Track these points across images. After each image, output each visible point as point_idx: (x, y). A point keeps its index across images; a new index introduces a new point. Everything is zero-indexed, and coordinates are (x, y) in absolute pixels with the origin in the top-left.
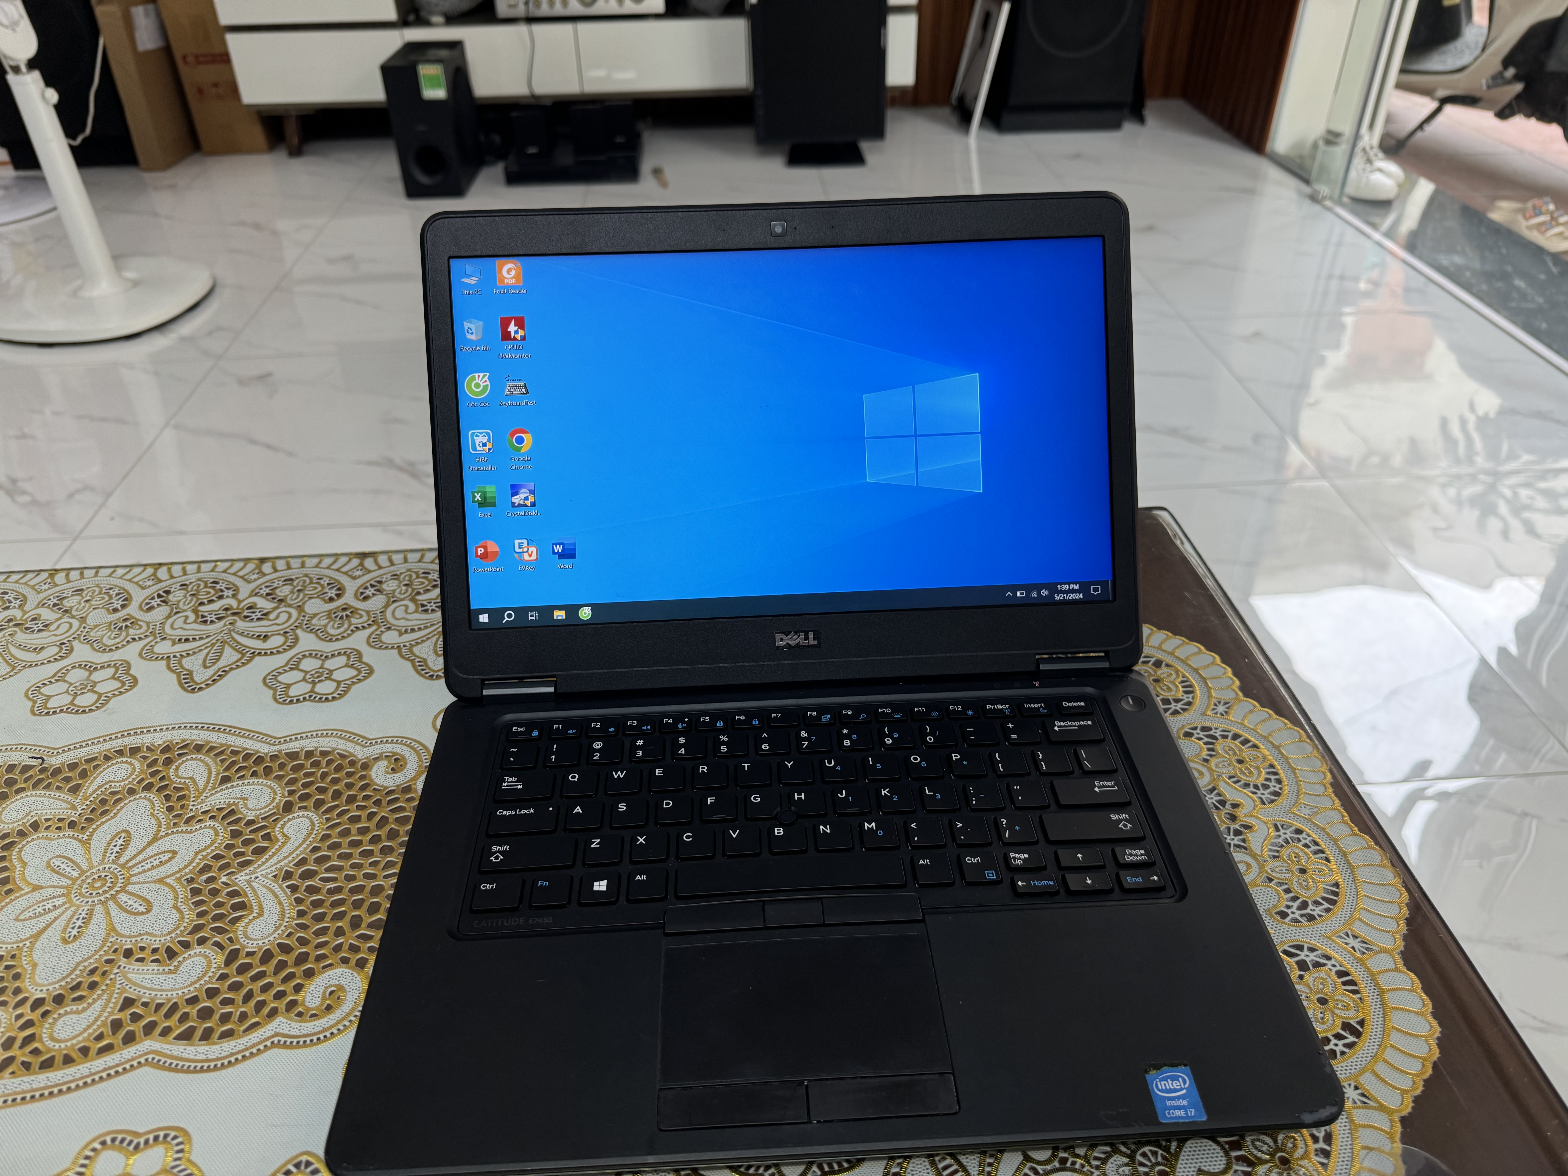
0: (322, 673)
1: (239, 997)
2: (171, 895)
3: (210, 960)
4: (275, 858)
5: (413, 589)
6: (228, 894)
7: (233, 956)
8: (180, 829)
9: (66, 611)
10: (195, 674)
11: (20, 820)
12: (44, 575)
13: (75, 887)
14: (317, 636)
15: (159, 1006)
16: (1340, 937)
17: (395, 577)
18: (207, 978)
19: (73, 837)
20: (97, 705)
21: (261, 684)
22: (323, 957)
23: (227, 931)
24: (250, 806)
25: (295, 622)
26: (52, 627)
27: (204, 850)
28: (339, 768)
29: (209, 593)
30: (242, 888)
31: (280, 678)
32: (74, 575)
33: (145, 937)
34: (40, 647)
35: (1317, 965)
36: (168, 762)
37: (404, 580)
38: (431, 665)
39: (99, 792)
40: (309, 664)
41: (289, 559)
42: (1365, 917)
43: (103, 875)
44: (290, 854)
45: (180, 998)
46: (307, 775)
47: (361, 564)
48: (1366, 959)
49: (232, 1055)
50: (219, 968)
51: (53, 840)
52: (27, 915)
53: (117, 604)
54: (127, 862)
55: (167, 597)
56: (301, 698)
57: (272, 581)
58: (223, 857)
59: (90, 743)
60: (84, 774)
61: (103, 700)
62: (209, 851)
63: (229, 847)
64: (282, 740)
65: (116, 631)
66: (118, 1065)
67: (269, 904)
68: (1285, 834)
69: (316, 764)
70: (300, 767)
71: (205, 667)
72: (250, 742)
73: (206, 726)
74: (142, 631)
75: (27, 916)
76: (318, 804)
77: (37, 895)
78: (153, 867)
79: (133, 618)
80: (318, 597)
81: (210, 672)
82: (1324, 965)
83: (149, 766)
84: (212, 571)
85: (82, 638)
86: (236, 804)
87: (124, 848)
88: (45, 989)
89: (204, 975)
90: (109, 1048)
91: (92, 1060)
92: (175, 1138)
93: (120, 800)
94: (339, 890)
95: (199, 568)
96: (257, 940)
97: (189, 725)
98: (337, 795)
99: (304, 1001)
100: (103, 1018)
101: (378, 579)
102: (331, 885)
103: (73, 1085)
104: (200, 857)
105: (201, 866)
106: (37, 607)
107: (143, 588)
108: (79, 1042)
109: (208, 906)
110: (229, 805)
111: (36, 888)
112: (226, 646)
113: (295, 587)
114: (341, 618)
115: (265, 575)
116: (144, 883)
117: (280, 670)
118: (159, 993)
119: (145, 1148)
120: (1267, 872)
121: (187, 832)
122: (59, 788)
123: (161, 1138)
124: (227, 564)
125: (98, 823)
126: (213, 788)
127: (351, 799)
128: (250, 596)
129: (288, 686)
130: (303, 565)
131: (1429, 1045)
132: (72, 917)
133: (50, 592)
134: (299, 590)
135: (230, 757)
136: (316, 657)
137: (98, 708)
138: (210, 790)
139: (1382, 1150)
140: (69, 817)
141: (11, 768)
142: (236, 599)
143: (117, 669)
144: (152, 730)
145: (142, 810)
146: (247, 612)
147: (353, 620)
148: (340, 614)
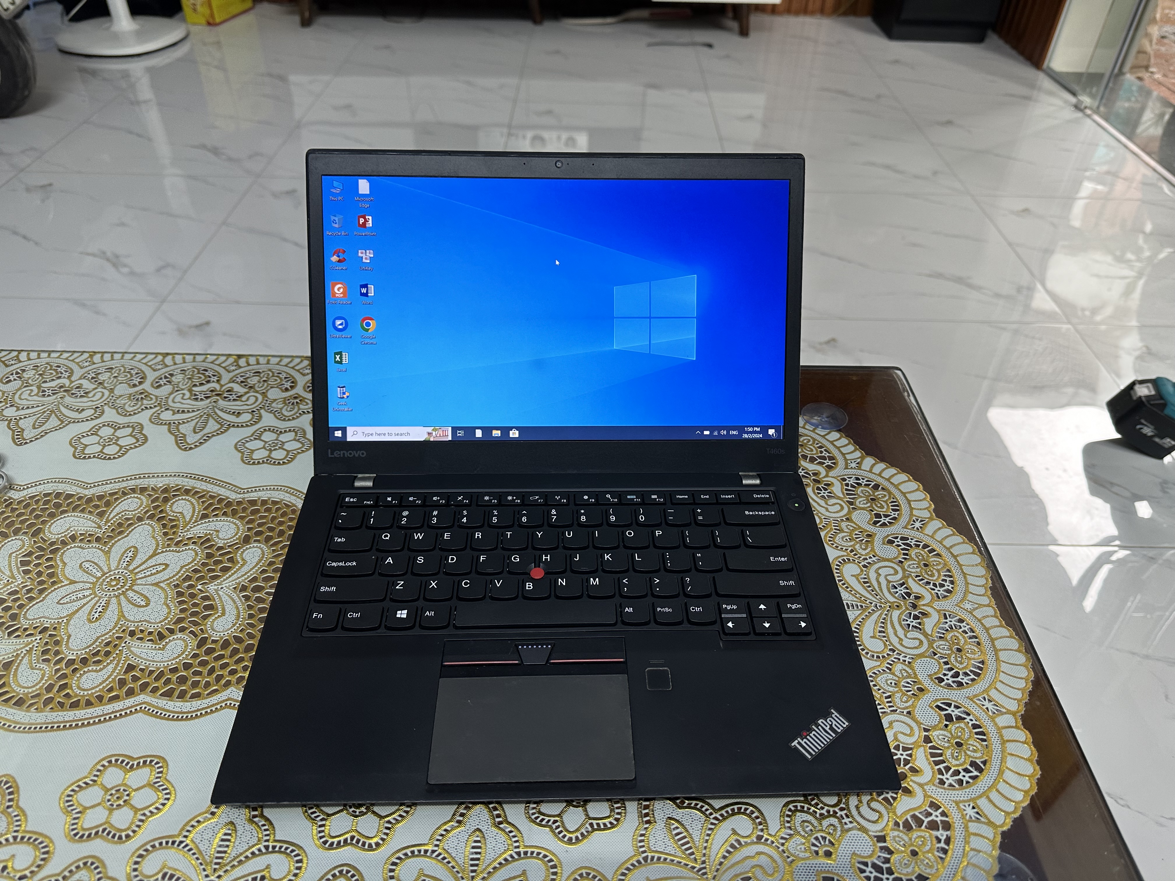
0: (277, 444)
1: (204, 670)
2: (163, 596)
3: (187, 643)
4: (236, 575)
6: (202, 598)
7: (203, 642)
8: (171, 549)
9: (100, 383)
10: (187, 437)
11: (63, 533)
12: (86, 355)
13: (98, 584)
14: (275, 416)
15: (151, 672)
16: (979, 700)
18: (184, 656)
19: (98, 548)
20: (119, 454)
21: (234, 449)
23: (199, 624)
24: (220, 536)
25: (260, 404)
26: (90, 395)
27: (187, 565)
28: (284, 514)
29: (200, 378)
30: (211, 594)
31: (247, 445)
32: (107, 357)
33: (144, 623)
34: (81, 408)
35: (959, 718)
36: (166, 500)
39: (117, 517)
40: (268, 437)
41: (258, 357)
42: (999, 686)
43: (118, 577)
44: (246, 573)
45: (165, 667)
46: (262, 517)
48: (995, 717)
49: (198, 710)
50: (192, 650)
51: (84, 549)
53: (136, 381)
54: (135, 569)
55: (171, 379)
56: (261, 461)
57: (245, 372)
58: (200, 571)
59: (113, 481)
60: (108, 504)
61: (123, 451)
62: (190, 566)
63: (204, 564)
64: (246, 491)
65: (135, 401)
66: (121, 710)
67: (230, 607)
68: (951, 621)
69: (268, 510)
70: (257, 511)
71: (195, 432)
72: (223, 490)
73: (193, 476)
74: (152, 402)
75: (65, 601)
76: (268, 539)
77: (72, 587)
78: (152, 575)
79: (147, 392)
80: (277, 387)
81: (198, 436)
82: (965, 719)
83: (153, 502)
84: (204, 361)
85: (111, 404)
86: (211, 535)
87: (133, 559)
88: (75, 653)
89: (182, 654)
90: (116, 698)
91: (106, 704)
92: (157, 763)
93: (131, 524)
95: (194, 358)
96: (219, 632)
97: (181, 475)
98: (281, 533)
100: (113, 677)
103: (91, 721)
104: (184, 570)
105: (184, 576)
106: (80, 379)
107: (155, 370)
108: (96, 692)
109: (189, 606)
110: (206, 535)
111: (73, 582)
112: (211, 418)
113: (261, 378)
114: (293, 404)
115: (240, 367)
116: (146, 585)
117: (247, 439)
118: (152, 663)
119: (136, 769)
120: (933, 648)
121: (176, 551)
122: (90, 512)
123: (148, 762)
124: (215, 357)
125: (116, 540)
126: (196, 522)
128: (229, 382)
129: (252, 451)
130: (268, 363)
131: (1031, 782)
132: (95, 604)
133: (90, 368)
134: (264, 381)
135: (208, 500)
136: (273, 431)
137: (120, 456)
138: (194, 523)
139: (985, 853)
140: (96, 533)
141: (58, 495)
142: (219, 384)
143: (134, 429)
144: (156, 475)
145: (147, 533)
146: (226, 394)
147: (301, 406)
148: (292, 401)
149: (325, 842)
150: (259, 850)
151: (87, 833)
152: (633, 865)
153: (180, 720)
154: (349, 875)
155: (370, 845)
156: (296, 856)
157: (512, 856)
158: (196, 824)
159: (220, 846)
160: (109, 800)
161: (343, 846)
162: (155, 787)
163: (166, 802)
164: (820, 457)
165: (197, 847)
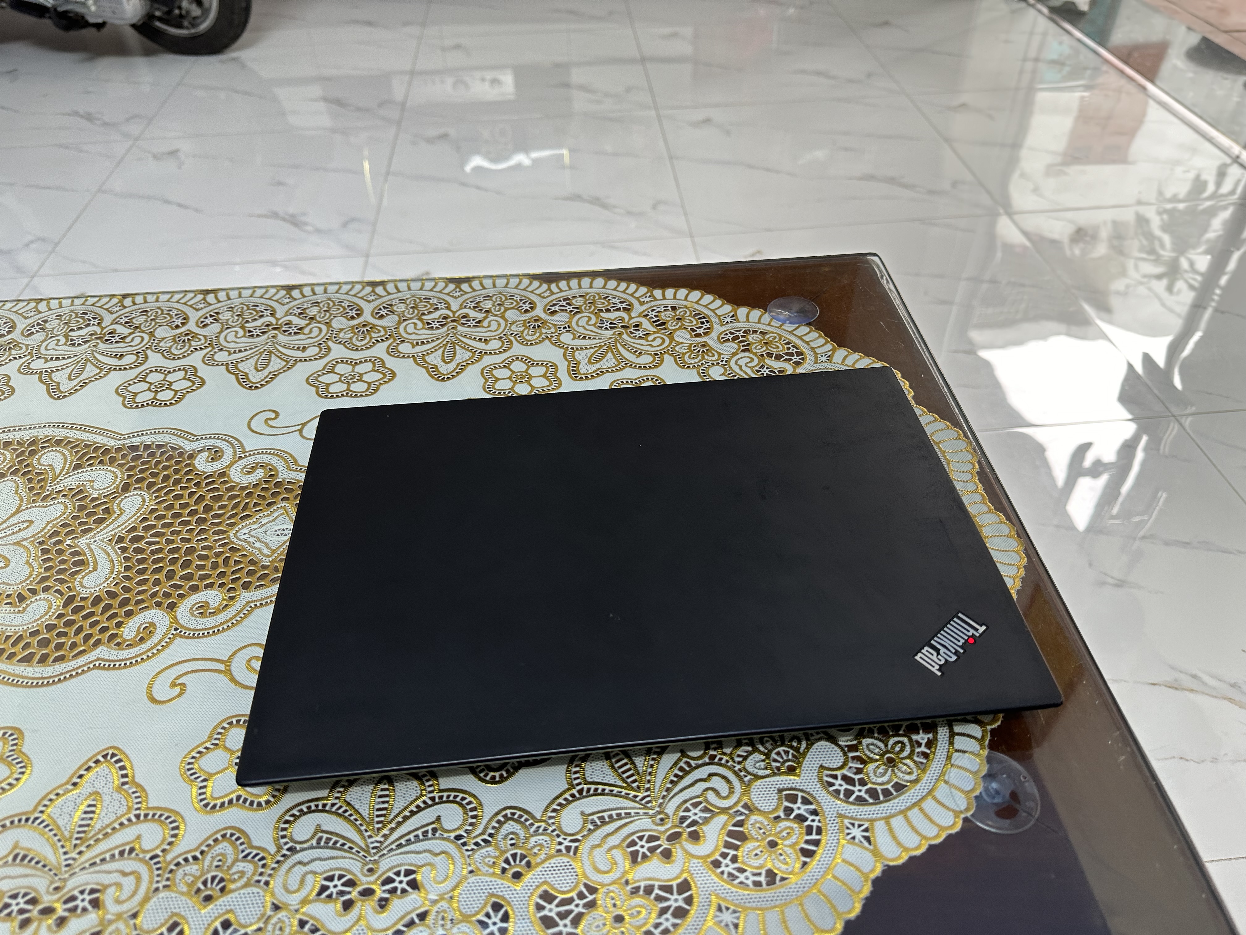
0: (164, 385)
1: (72, 631)
2: (25, 555)
3: (51, 603)
4: (112, 526)
5: (244, 319)
6: (71, 554)
7: (70, 600)
8: (37, 504)
10: (61, 384)
14: (163, 355)
15: (8, 637)
17: (231, 309)
18: (47, 617)
21: (114, 392)
22: (142, 601)
23: (67, 581)
24: (95, 487)
25: (146, 344)
27: (54, 520)
28: (169, 458)
29: (78, 322)
30: (82, 549)
31: (129, 389)
33: (2, 585)
36: (33, 453)
37: (237, 311)
38: (251, 378)
40: (154, 378)
41: (146, 295)
44: (123, 524)
45: (24, 631)
46: (143, 463)
47: (204, 299)
49: (62, 674)
50: (57, 610)
53: (4, 330)
55: (44, 325)
56: (145, 404)
57: (131, 312)
58: (69, 525)
62: (58, 521)
63: (74, 518)
64: (126, 436)
65: (2, 352)
67: (103, 561)
69: (152, 455)
70: (140, 456)
71: (70, 379)
72: (101, 437)
73: (66, 425)
74: (22, 351)
76: (150, 485)
78: (13, 533)
79: (17, 341)
80: (167, 325)
81: (74, 383)
83: (17, 456)
84: (83, 304)
86: (85, 486)
89: (46, 615)
92: (11, 735)
94: (160, 550)
95: (73, 301)
96: (89, 588)
97: (52, 425)
98: (166, 478)
99: (122, 634)
101: (216, 311)
102: (154, 547)
104: (51, 525)
105: (51, 532)
107: (26, 318)
109: (54, 563)
110: (79, 486)
112: (89, 363)
113: (149, 317)
114: (184, 341)
115: (125, 307)
116: (5, 545)
117: (130, 382)
118: (9, 628)
121: (43, 506)
124: (96, 299)
126: (67, 473)
127: (177, 482)
128: (112, 324)
129: (136, 394)
130: (157, 301)
134: (152, 320)
135: (83, 449)
136: (160, 372)
138: (64, 475)
139: (972, 753)
142: (101, 327)
144: (22, 428)
145: (8, 490)
146: (107, 337)
147: (193, 343)
148: (183, 338)
149: (206, 806)
150: (129, 820)
152: (566, 799)
153: (41, 686)
154: (234, 838)
155: (259, 804)
156: (171, 823)
157: (424, 802)
158: (54, 797)
159: (83, 819)
161: (227, 808)
162: (9, 762)
163: (20, 776)
164: (787, 354)
165: (55, 822)
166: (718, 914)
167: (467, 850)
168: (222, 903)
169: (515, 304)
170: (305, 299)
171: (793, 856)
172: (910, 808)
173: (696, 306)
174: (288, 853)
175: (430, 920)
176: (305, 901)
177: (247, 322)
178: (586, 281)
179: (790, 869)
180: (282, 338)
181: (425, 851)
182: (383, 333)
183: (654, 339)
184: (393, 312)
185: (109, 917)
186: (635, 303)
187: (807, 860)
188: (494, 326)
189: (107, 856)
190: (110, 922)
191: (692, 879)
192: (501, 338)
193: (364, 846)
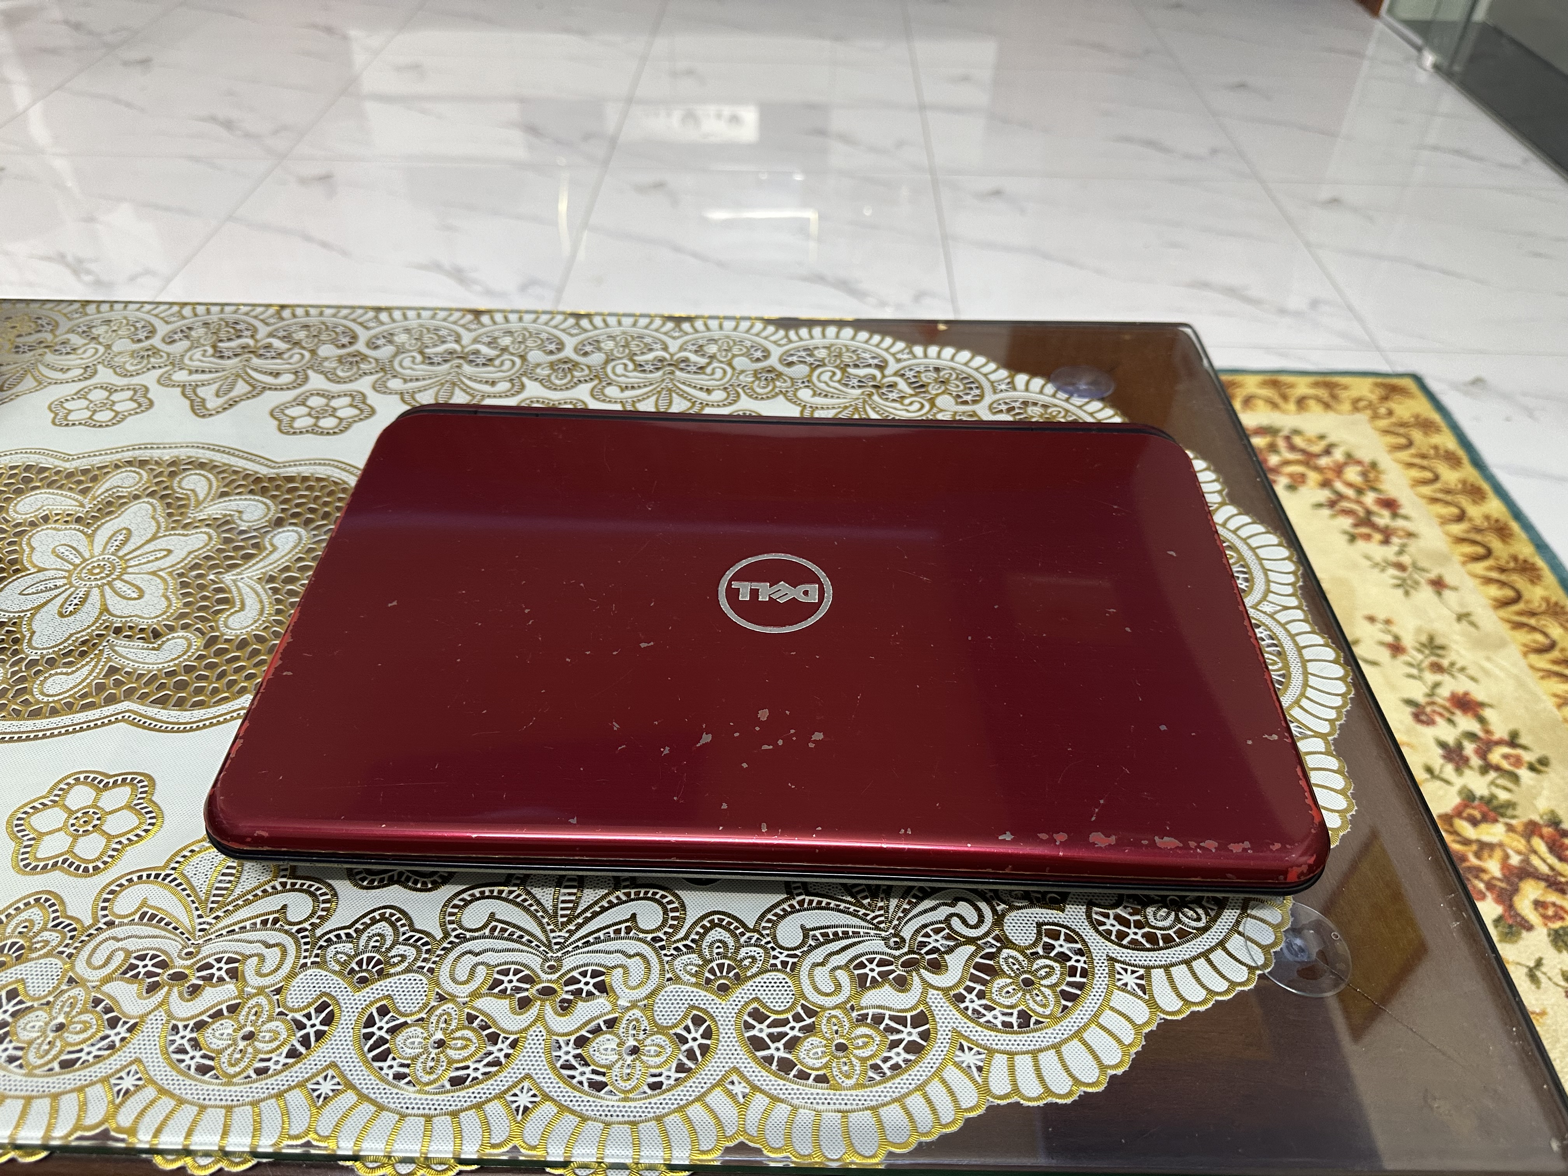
0: (327, 410)
1: (212, 674)
2: (162, 586)
3: (191, 642)
4: (262, 563)
5: (423, 343)
6: (215, 590)
7: (212, 641)
8: (177, 532)
9: (94, 338)
10: (207, 402)
11: (32, 512)
12: (76, 306)
13: (76, 572)
14: (327, 377)
15: (141, 676)
17: (407, 331)
18: (185, 657)
19: (78, 530)
20: (114, 421)
21: (269, 415)
23: (208, 620)
24: (245, 517)
25: (307, 363)
26: (80, 351)
27: (197, 551)
28: (331, 493)
29: (229, 332)
30: (227, 586)
31: (287, 412)
32: (105, 307)
33: (134, 619)
34: (67, 367)
36: (172, 474)
37: (415, 334)
39: (107, 495)
40: (316, 402)
41: (309, 308)
43: (102, 563)
44: (276, 562)
45: (160, 670)
46: (301, 497)
47: (376, 317)
48: (1297, 741)
49: (201, 721)
50: (197, 650)
51: (60, 531)
52: (30, 591)
53: (142, 335)
54: (126, 555)
55: (189, 333)
56: (305, 430)
57: (290, 326)
58: (213, 558)
59: (103, 453)
60: (94, 479)
61: (119, 419)
62: (201, 552)
63: (220, 551)
64: (282, 465)
65: (139, 359)
66: (97, 720)
67: (251, 601)
69: (310, 488)
70: (295, 489)
71: (217, 395)
72: (252, 464)
73: (212, 447)
74: (162, 360)
76: (308, 522)
77: (41, 576)
78: (149, 562)
79: (154, 347)
80: (332, 343)
81: (222, 401)
83: (155, 477)
84: (234, 313)
85: (106, 363)
86: (230, 515)
87: (124, 542)
88: (39, 652)
89: (184, 654)
90: (91, 705)
91: (77, 713)
92: (141, 781)
93: (125, 503)
95: (222, 309)
96: (235, 630)
97: (196, 445)
98: (327, 515)
100: (88, 681)
101: (390, 331)
103: (56, 732)
104: (192, 556)
105: (193, 563)
106: (68, 332)
107: (167, 323)
108: (66, 698)
109: (195, 598)
110: (225, 516)
111: (42, 570)
112: (239, 379)
113: (311, 333)
114: (351, 363)
115: (284, 320)
116: (139, 574)
117: (287, 405)
118: (142, 666)
119: (113, 787)
121: (183, 535)
122: (70, 489)
123: (129, 780)
124: (250, 308)
125: (103, 521)
126: (212, 500)
128: (268, 337)
129: (293, 419)
130: (321, 314)
131: (1342, 819)
132: (70, 596)
133: (81, 320)
134: (315, 336)
135: (230, 476)
136: (323, 396)
137: (114, 424)
138: (209, 502)
140: (77, 512)
141: (28, 468)
142: (254, 339)
143: (135, 391)
144: (162, 446)
145: (144, 513)
146: (263, 351)
147: (362, 366)
148: (350, 359)
149: (362, 880)
150: (274, 888)
151: (42, 864)
152: (784, 910)
153: (176, 732)
154: (393, 919)
155: (425, 884)
156: (321, 895)
157: (618, 898)
158: (189, 854)
159: (220, 882)
160: (73, 825)
161: (388, 884)
162: (138, 811)
163: (150, 827)
165: (189, 883)
166: (959, 1053)
167: (665, 955)
168: (379, 988)
169: (745, 350)
170: (497, 327)
171: (1051, 998)
172: (1195, 958)
173: (964, 368)
174: (457, 941)
175: (621, 1028)
176: (475, 995)
177: (427, 347)
178: (831, 331)
179: (1048, 1012)
180: (467, 369)
181: (617, 951)
182: (587, 372)
183: (911, 404)
184: (599, 349)
185: (249, 989)
186: (891, 360)
187: (1069, 1004)
188: (719, 374)
189: (248, 924)
190: (251, 996)
191: (931, 1012)
192: (725, 389)
193: (544, 940)
